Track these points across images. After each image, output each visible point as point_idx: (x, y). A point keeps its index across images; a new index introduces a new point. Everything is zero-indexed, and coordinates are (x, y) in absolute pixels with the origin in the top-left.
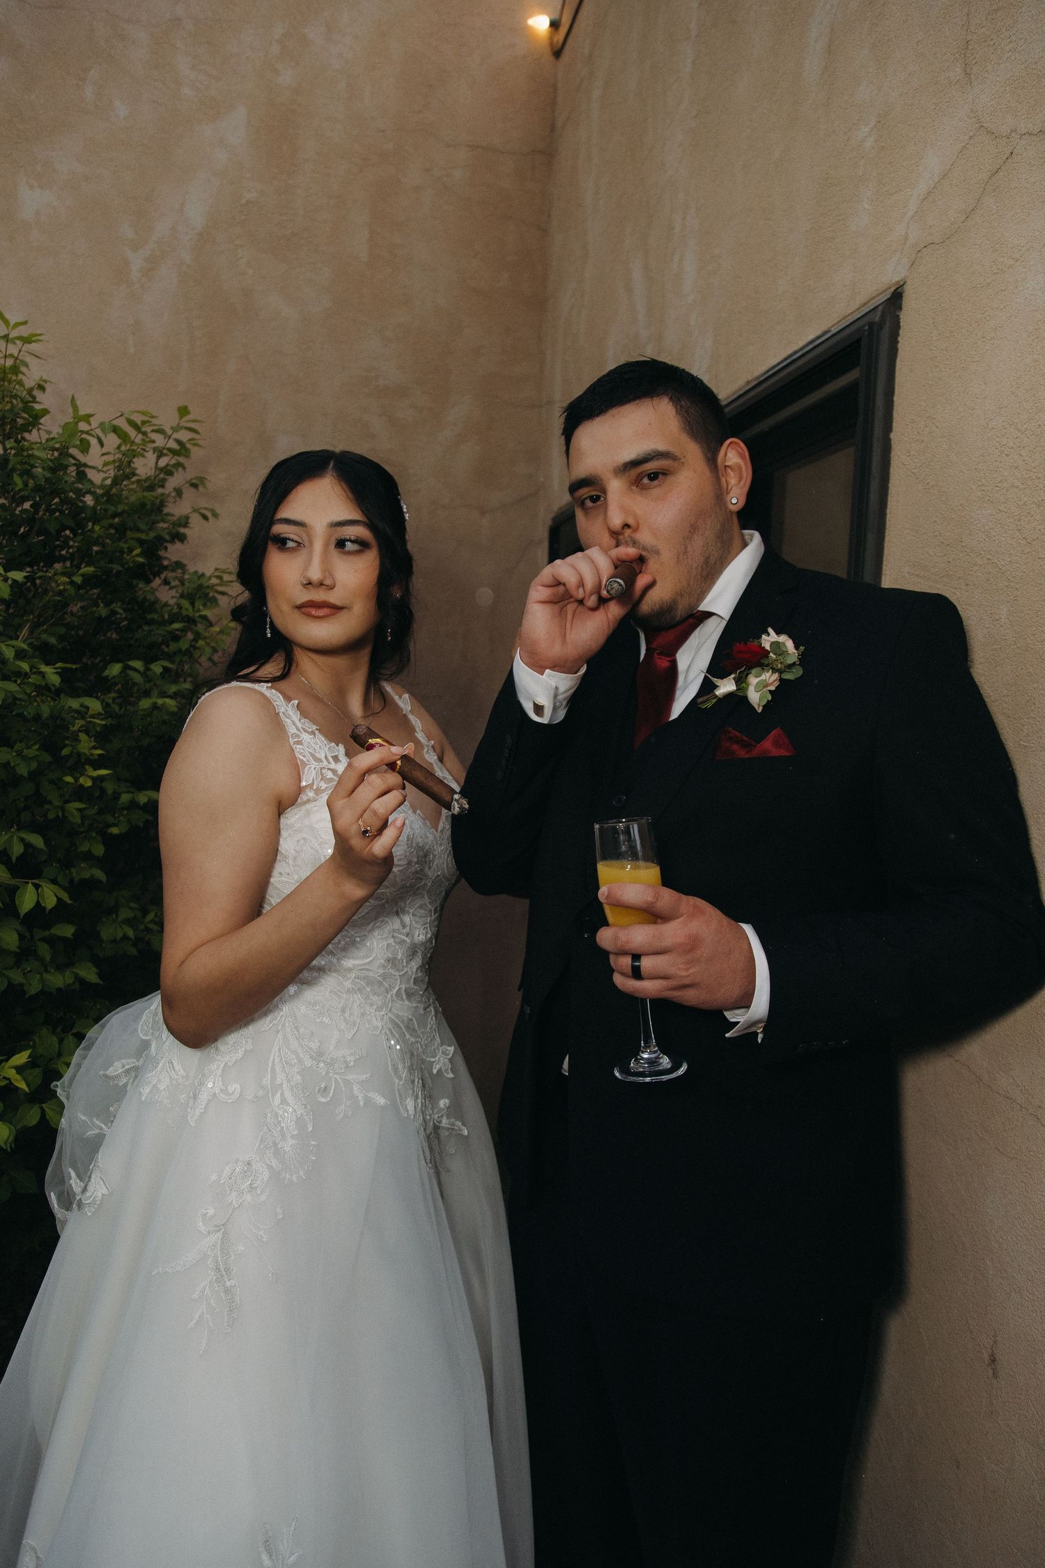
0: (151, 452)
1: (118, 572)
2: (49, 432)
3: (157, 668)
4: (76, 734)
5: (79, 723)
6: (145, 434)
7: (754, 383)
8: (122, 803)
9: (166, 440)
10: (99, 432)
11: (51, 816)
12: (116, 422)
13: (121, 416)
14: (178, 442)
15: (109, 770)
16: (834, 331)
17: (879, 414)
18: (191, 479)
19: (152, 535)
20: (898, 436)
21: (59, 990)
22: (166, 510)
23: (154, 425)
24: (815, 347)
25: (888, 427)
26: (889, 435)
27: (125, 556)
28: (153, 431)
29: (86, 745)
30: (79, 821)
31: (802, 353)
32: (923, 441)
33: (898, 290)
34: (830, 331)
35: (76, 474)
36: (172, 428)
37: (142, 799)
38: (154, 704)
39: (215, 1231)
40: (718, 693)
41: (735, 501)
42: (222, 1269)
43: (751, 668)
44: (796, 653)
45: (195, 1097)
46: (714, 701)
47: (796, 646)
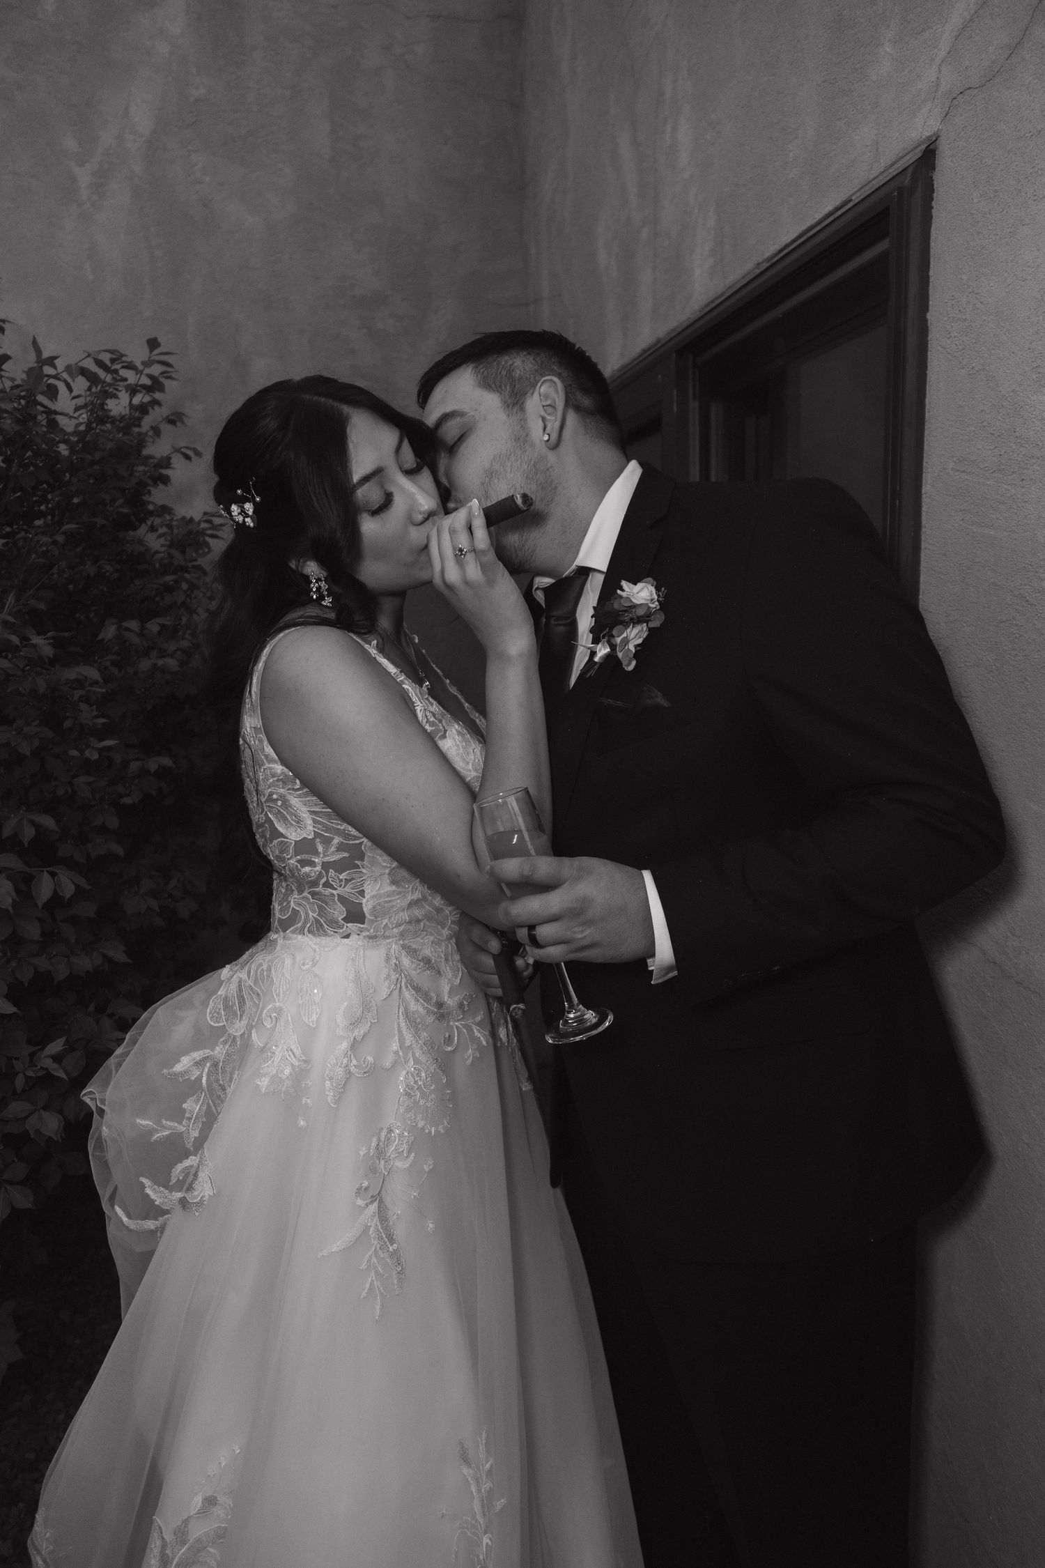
0: (124, 391)
1: (102, 526)
2: (13, 380)
3: (153, 627)
4: (76, 704)
5: (78, 693)
6: (116, 371)
7: (766, 265)
8: (132, 772)
9: (138, 376)
10: (65, 375)
11: (60, 792)
12: (81, 364)
14: (150, 376)
15: (112, 739)
16: (856, 199)
17: (913, 291)
18: (168, 416)
19: (133, 481)
20: (936, 316)
21: (88, 973)
22: (145, 452)
24: (835, 220)
25: (924, 306)
26: (926, 315)
27: (108, 507)
28: (123, 367)
29: (87, 714)
30: (90, 796)
31: (819, 228)
32: (965, 320)
33: (931, 147)
34: (851, 200)
35: (47, 422)
36: (143, 363)
37: (153, 765)
38: (155, 665)
39: (372, 1202)
40: (596, 659)
41: (546, 438)
42: (384, 1236)
43: (611, 629)
44: (656, 597)
45: (331, 1079)
46: (596, 667)
47: (658, 589)
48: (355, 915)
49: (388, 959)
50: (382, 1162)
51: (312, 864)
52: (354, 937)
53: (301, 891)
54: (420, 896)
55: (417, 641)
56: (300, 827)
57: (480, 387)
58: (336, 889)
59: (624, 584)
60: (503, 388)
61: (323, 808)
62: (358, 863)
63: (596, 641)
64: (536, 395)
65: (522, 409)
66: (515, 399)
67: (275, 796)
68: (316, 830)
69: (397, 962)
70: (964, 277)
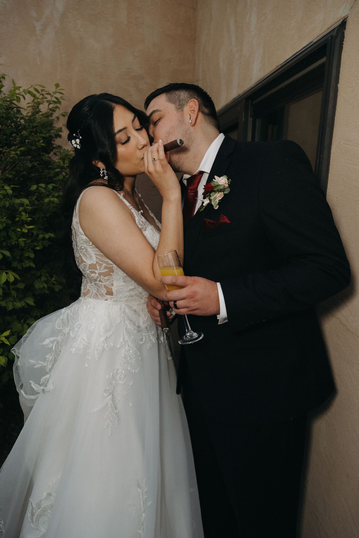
0: (46, 102)
1: (35, 150)
2: (5, 94)
3: (50, 186)
4: (21, 212)
5: (21, 209)
6: (43, 95)
7: (279, 67)
8: (40, 238)
9: (51, 97)
11: (13, 243)
12: (29, 89)
13: (32, 87)
14: (56, 98)
15: (34, 226)
16: (315, 41)
17: (334, 76)
18: (62, 113)
19: (48, 135)
20: (341, 86)
21: (19, 308)
22: (54, 125)
23: (46, 91)
24: (307, 49)
25: (337, 82)
26: (337, 85)
27: (37, 143)
28: (46, 94)
29: (24, 216)
30: (24, 245)
31: (300, 52)
32: (352, 87)
33: (345, 20)
34: (313, 42)
35: (17, 111)
36: (53, 92)
37: (47, 236)
38: (50, 200)
39: (110, 395)
40: (204, 205)
41: (191, 121)
42: (113, 407)
43: (210, 193)
44: (227, 183)
45: (97, 350)
46: (204, 208)
47: (228, 179)
48: (110, 293)
49: (121, 309)
50: (114, 381)
51: (95, 273)
52: (109, 300)
53: (91, 283)
54: (134, 287)
55: (140, 196)
56: (91, 259)
57: (168, 101)
58: (103, 283)
59: (216, 177)
60: (176, 102)
61: (99, 253)
62: (111, 273)
63: (204, 198)
64: (188, 106)
65: (182, 110)
66: (180, 107)
67: (83, 248)
68: (97, 261)
69: (124, 310)
70: (353, 71)
